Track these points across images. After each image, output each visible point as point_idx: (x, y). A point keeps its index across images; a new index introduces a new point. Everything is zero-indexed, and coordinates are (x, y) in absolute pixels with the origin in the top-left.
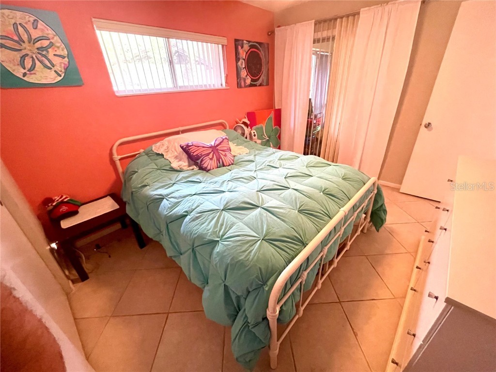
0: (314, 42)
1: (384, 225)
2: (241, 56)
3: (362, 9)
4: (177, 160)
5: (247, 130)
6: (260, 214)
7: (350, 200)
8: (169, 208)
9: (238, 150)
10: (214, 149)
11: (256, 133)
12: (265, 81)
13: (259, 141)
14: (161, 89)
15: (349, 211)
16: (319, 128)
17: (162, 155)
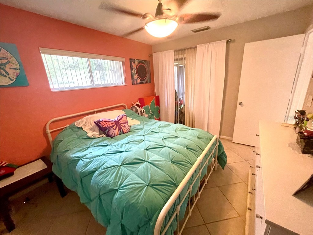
0: (175, 60)
1: (227, 165)
2: (134, 67)
3: (197, 45)
4: (91, 131)
5: (139, 109)
6: (146, 166)
7: (203, 151)
8: (83, 166)
9: (132, 122)
10: (117, 122)
11: (144, 111)
12: (149, 80)
13: (147, 115)
14: (83, 87)
15: (203, 159)
16: (182, 106)
17: (82, 128)
